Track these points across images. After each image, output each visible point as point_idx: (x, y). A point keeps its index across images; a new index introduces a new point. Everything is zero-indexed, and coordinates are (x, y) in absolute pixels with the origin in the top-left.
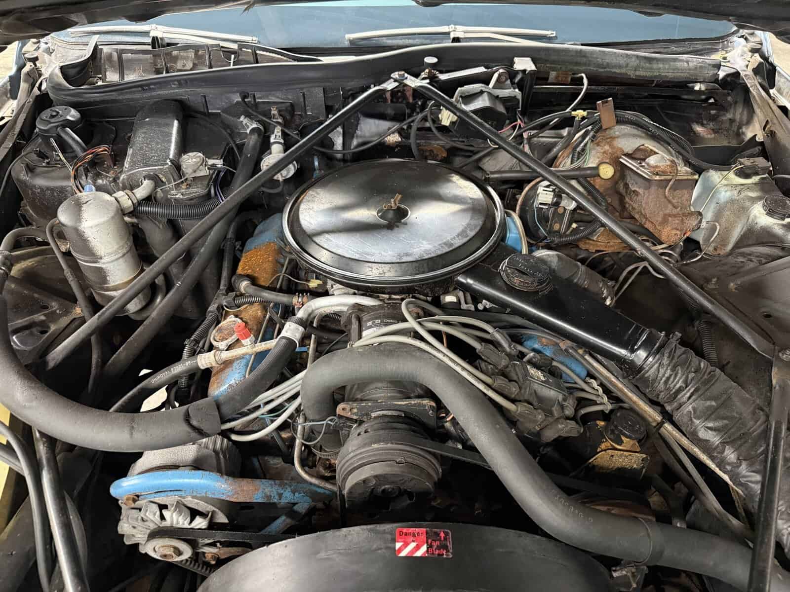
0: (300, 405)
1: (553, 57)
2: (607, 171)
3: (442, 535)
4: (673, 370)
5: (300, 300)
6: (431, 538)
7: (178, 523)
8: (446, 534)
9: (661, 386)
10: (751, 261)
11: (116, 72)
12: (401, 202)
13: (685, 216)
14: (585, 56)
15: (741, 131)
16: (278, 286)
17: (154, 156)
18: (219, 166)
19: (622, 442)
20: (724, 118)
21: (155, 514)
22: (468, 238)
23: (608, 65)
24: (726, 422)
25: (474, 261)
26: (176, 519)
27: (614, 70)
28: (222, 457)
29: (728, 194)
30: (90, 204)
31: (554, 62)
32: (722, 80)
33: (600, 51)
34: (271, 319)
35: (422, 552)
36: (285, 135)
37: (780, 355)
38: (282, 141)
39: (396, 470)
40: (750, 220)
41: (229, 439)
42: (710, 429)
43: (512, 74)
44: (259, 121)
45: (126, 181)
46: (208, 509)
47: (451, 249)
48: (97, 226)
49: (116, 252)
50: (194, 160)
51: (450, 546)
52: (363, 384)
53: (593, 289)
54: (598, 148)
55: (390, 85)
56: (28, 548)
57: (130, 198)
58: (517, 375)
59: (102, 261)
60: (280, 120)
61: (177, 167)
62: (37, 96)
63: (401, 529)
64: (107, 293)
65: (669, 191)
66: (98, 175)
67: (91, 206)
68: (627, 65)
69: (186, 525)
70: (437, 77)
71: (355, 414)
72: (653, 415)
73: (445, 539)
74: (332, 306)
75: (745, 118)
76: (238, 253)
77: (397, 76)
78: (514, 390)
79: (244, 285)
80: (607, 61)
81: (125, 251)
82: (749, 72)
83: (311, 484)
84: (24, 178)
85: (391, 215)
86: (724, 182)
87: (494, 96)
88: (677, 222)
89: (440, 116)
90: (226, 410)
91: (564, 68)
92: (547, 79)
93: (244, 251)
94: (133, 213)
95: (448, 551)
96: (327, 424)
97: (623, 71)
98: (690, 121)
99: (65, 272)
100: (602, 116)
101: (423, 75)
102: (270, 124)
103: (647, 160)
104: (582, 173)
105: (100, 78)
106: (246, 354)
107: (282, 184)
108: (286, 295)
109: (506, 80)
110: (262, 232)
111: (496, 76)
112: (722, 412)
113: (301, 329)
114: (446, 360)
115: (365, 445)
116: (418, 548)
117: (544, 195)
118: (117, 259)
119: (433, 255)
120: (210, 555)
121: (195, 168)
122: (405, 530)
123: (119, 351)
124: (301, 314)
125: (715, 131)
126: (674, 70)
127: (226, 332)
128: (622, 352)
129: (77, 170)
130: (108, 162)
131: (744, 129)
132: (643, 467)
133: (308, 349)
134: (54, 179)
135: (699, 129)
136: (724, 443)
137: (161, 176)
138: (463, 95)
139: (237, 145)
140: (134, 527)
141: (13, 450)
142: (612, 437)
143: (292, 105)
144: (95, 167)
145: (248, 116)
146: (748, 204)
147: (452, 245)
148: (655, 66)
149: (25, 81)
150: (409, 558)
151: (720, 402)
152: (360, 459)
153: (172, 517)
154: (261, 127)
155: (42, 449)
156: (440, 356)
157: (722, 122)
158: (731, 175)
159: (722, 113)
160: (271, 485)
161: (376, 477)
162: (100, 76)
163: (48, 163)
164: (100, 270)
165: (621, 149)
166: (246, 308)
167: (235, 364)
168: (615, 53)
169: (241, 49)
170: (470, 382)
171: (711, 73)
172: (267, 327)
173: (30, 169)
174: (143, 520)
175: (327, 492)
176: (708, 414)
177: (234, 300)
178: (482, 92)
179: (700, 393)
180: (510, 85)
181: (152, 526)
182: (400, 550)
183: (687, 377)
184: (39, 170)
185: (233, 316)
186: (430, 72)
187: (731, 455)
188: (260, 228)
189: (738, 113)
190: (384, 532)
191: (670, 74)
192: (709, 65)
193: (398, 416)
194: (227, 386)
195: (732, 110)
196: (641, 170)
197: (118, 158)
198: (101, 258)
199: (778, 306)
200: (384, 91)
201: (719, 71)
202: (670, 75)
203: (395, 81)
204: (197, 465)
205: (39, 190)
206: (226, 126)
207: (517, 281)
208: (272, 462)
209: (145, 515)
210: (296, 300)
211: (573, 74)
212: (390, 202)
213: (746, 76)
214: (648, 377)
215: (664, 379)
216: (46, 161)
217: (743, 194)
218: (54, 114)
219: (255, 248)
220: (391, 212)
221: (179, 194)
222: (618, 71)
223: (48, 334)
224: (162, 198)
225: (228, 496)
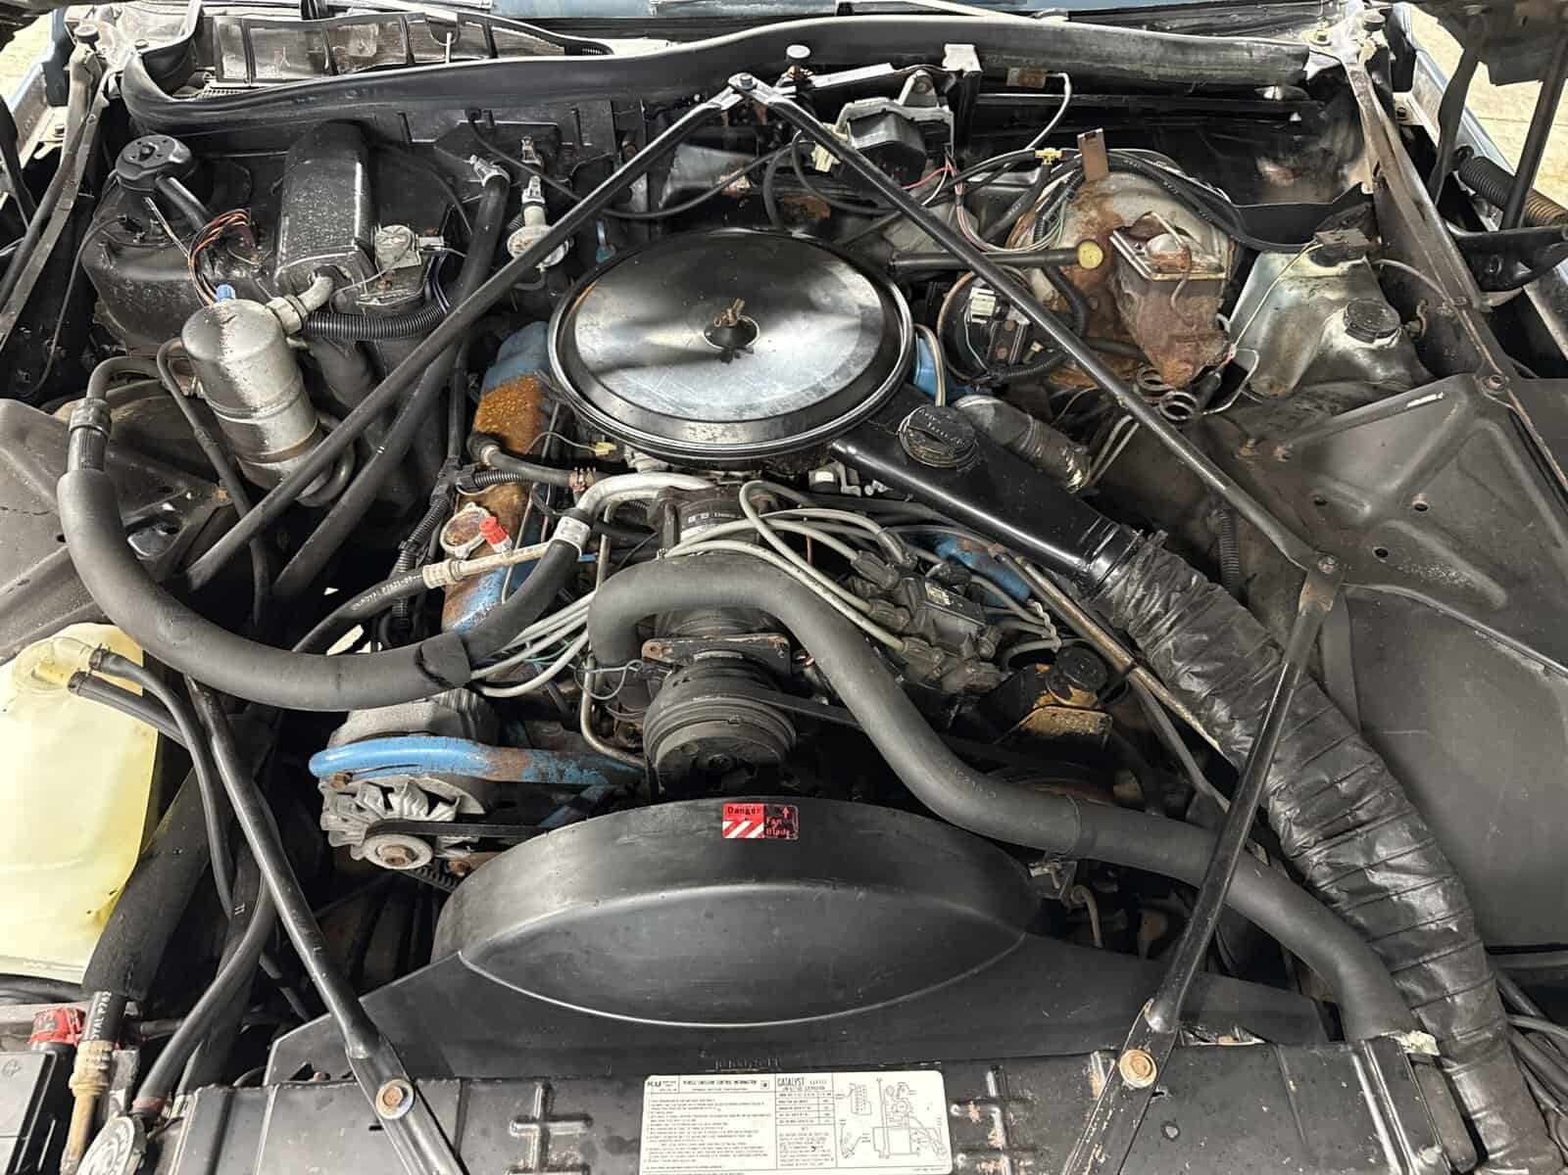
0: (587, 644)
1: (1013, 43)
2: (1091, 257)
3: (786, 811)
4: (1148, 588)
5: (581, 479)
6: (771, 814)
7: (411, 813)
8: (791, 811)
9: (1129, 612)
10: (1320, 408)
11: (241, 61)
12: (744, 312)
13: (1204, 340)
14: (1068, 41)
15: (1340, 172)
16: (544, 454)
17: (329, 234)
18: (439, 249)
19: (1071, 694)
20: (1314, 148)
21: (376, 800)
22: (851, 379)
23: (1109, 57)
24: (1220, 664)
25: (859, 417)
26: (409, 809)
27: (1120, 66)
28: (470, 719)
29: (1294, 292)
30: (235, 322)
31: (1017, 51)
32: (1311, 80)
33: (1096, 32)
34: (534, 508)
35: (757, 832)
36: (546, 189)
37: (1320, 564)
38: (542, 201)
39: (727, 731)
40: (1323, 340)
41: (480, 694)
42: (1196, 674)
43: (938, 79)
44: (503, 165)
45: (285, 278)
46: (455, 794)
47: (821, 398)
48: (248, 359)
49: (278, 401)
50: (397, 240)
51: (796, 825)
52: (682, 611)
53: (1051, 459)
54: (1080, 215)
55: (726, 100)
56: (198, 845)
57: (295, 309)
58: (909, 597)
59: (258, 414)
60: (537, 162)
61: (369, 251)
62: (105, 110)
63: (729, 805)
64: (264, 465)
65: (1176, 299)
66: (232, 262)
67: (237, 326)
68: (1143, 57)
69: (423, 817)
70: (810, 82)
71: (669, 656)
72: (1121, 656)
73: (789, 816)
74: (632, 490)
75: (1349, 151)
76: (472, 394)
77: (739, 84)
78: (901, 620)
79: (488, 452)
80: (1109, 49)
81: (292, 397)
82: (1361, 67)
83: (607, 757)
84: (105, 267)
85: (727, 336)
86: (1290, 272)
87: (905, 119)
88: (1189, 349)
89: (813, 154)
90: (475, 649)
91: (1032, 63)
92: (1005, 79)
93: (482, 390)
94: (302, 333)
95: (792, 832)
96: (628, 671)
97: (1136, 67)
98: (1251, 154)
99: (196, 431)
100: (1085, 159)
101: (786, 77)
102: (520, 168)
103: (1149, 243)
104: (1051, 258)
105: (212, 73)
106: (500, 565)
107: (543, 277)
108: (557, 471)
109: (929, 89)
110: (511, 355)
111: (910, 82)
112: (1218, 650)
113: (585, 527)
114: (801, 576)
115: (683, 699)
116: (751, 828)
117: (981, 303)
118: (280, 412)
119: (793, 409)
120: (456, 864)
121: (399, 254)
122: (735, 806)
123: (294, 559)
124: (582, 504)
125: (1296, 173)
126: (1225, 64)
127: (464, 530)
128: (1074, 560)
129: (197, 257)
130: (245, 239)
131: (1346, 171)
132: (1103, 732)
133: (597, 557)
134: (159, 268)
135: (1269, 169)
136: (1213, 695)
137: (342, 269)
138: (853, 118)
139: (466, 207)
140: (345, 820)
141: (166, 709)
142: (1056, 687)
143: (557, 130)
144: (225, 247)
145: (483, 155)
146: (1322, 311)
147: (823, 390)
148: (1192, 58)
149: (78, 78)
150: (741, 841)
151: (1214, 636)
152: (677, 718)
153: (402, 803)
154: (506, 176)
155: (205, 708)
156: (793, 571)
157: (1311, 155)
158: (1304, 259)
159: (1311, 138)
160: (548, 757)
161: (699, 741)
162: (213, 68)
163: (142, 239)
164: (254, 428)
165: (1117, 215)
166: (493, 490)
167: (482, 581)
168: (1122, 35)
169: (464, 24)
170: (835, 608)
171: (1291, 69)
172: (529, 522)
173: (114, 251)
174: (360, 809)
175: (631, 770)
176: (1196, 654)
177: (473, 477)
178: (885, 113)
179: (1186, 621)
180: (935, 98)
181: (372, 819)
182: (728, 831)
183: (1168, 600)
184: (128, 251)
185: (473, 504)
186: (797, 72)
187: (1221, 711)
188: (506, 347)
189: (1338, 141)
190: (707, 809)
191: (1219, 72)
192: (1288, 55)
193: (733, 659)
194: (472, 614)
195: (1329, 134)
196: (1137, 262)
197: (265, 229)
198: (256, 411)
199: (1339, 487)
200: (717, 111)
201: (1304, 65)
202: (1219, 74)
203: (736, 91)
204: (435, 729)
205: (132, 288)
206: (445, 172)
207: (924, 451)
208: (545, 730)
209: (362, 802)
210: (574, 479)
211: (1051, 72)
212: (726, 313)
213: (1353, 73)
214: (1111, 600)
215: (1134, 601)
216: (139, 235)
217: (1317, 295)
218: (147, 151)
219: (501, 386)
220: (728, 331)
221: (375, 299)
222: (1127, 67)
223: (180, 534)
224: (345, 304)
225: (486, 773)
